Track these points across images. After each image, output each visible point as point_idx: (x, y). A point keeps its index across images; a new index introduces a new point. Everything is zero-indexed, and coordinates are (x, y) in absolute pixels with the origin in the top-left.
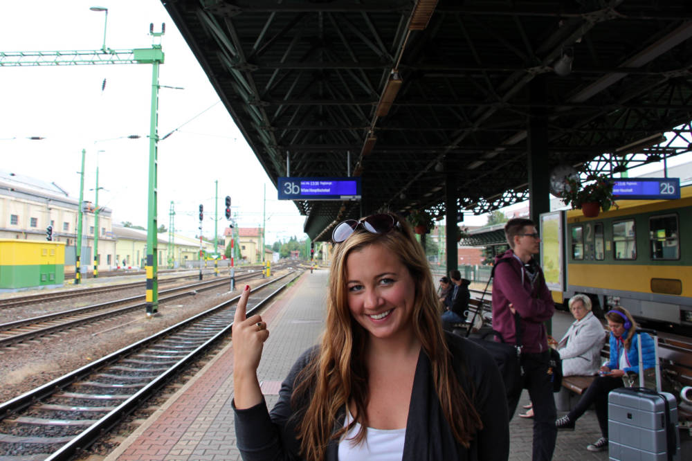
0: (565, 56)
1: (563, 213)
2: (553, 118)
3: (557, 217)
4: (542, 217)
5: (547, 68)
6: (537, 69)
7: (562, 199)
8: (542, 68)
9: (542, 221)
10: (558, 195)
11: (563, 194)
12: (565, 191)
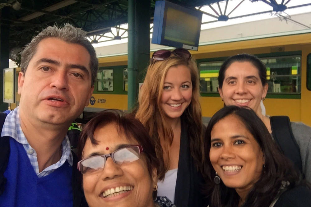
0: (18, 2)
1: (15, 69)
2: (12, 26)
3: (12, 71)
4: (5, 70)
5: (9, 4)
6: (5, 4)
7: (15, 62)
8: (7, 4)
9: (5, 72)
10: (13, 60)
11: (16, 60)
12: (17, 59)
